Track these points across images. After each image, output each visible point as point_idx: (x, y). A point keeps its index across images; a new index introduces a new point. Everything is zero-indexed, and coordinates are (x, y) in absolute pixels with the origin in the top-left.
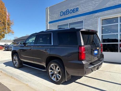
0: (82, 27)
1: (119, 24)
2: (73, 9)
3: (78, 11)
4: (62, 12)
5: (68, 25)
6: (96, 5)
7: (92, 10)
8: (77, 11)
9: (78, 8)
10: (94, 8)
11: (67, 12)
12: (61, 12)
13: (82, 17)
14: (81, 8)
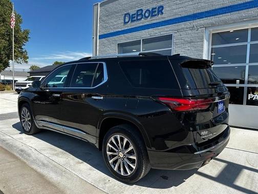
0: (170, 49)
1: (249, 44)
2: (153, 9)
3: (162, 13)
4: (128, 15)
5: (140, 44)
8: (160, 12)
9: (162, 7)
10: (197, 8)
11: (140, 15)
12: (126, 14)
13: (170, 26)
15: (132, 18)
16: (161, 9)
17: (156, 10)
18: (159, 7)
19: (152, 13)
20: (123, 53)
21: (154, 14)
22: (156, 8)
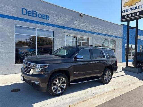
3: (49, 19)
6: (65, 22)
7: (61, 25)
9: (48, 16)
10: (63, 24)
12: (23, 8)
13: (52, 27)
14: (52, 18)
21: (44, 18)
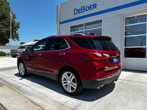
4: (76, 10)
12: (74, 10)
15: (78, 11)
16: (95, 5)
17: (93, 6)
18: (94, 5)
19: (90, 8)
20: (74, 31)
21: (91, 8)
22: (92, 5)
